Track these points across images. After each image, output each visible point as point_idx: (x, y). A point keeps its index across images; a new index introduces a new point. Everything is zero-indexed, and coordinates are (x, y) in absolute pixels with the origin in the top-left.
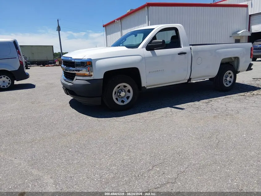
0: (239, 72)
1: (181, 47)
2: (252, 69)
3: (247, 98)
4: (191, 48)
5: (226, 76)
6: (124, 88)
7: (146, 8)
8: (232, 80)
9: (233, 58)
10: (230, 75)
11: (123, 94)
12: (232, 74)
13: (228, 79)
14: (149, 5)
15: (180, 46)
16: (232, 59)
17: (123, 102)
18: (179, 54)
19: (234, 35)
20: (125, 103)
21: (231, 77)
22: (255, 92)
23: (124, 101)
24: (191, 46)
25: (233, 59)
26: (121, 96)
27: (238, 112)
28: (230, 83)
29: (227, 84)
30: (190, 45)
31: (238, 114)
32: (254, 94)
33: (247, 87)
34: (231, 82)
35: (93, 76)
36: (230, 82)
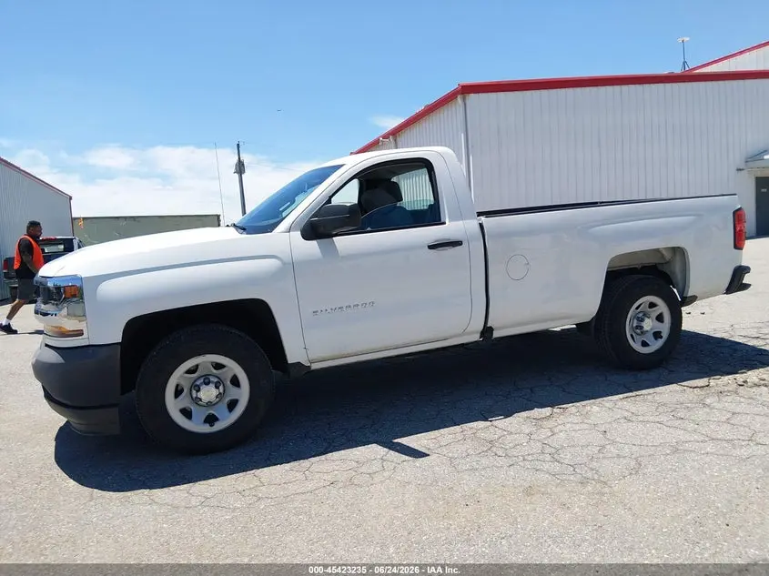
0: (694, 299)
1: (444, 223)
2: (746, 286)
3: (708, 401)
4: (481, 226)
5: (641, 315)
6: (215, 371)
7: (459, 99)
8: (665, 328)
9: (664, 252)
10: (655, 312)
11: (208, 393)
12: (662, 307)
13: (648, 324)
14: (467, 90)
15: (440, 220)
16: (663, 255)
17: (211, 420)
18: (431, 247)
19: (751, 164)
20: (218, 426)
21: (660, 318)
22: (753, 376)
23: (217, 419)
24: (483, 219)
25: (668, 256)
26: (201, 400)
27: (637, 469)
28: (656, 339)
29: (645, 344)
30: (480, 214)
31: (634, 477)
32: (745, 382)
33: (735, 350)
34: (661, 337)
35: (85, 336)
36: (657, 335)
